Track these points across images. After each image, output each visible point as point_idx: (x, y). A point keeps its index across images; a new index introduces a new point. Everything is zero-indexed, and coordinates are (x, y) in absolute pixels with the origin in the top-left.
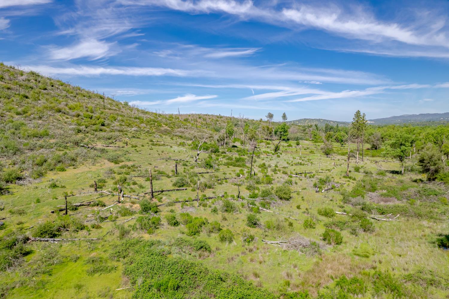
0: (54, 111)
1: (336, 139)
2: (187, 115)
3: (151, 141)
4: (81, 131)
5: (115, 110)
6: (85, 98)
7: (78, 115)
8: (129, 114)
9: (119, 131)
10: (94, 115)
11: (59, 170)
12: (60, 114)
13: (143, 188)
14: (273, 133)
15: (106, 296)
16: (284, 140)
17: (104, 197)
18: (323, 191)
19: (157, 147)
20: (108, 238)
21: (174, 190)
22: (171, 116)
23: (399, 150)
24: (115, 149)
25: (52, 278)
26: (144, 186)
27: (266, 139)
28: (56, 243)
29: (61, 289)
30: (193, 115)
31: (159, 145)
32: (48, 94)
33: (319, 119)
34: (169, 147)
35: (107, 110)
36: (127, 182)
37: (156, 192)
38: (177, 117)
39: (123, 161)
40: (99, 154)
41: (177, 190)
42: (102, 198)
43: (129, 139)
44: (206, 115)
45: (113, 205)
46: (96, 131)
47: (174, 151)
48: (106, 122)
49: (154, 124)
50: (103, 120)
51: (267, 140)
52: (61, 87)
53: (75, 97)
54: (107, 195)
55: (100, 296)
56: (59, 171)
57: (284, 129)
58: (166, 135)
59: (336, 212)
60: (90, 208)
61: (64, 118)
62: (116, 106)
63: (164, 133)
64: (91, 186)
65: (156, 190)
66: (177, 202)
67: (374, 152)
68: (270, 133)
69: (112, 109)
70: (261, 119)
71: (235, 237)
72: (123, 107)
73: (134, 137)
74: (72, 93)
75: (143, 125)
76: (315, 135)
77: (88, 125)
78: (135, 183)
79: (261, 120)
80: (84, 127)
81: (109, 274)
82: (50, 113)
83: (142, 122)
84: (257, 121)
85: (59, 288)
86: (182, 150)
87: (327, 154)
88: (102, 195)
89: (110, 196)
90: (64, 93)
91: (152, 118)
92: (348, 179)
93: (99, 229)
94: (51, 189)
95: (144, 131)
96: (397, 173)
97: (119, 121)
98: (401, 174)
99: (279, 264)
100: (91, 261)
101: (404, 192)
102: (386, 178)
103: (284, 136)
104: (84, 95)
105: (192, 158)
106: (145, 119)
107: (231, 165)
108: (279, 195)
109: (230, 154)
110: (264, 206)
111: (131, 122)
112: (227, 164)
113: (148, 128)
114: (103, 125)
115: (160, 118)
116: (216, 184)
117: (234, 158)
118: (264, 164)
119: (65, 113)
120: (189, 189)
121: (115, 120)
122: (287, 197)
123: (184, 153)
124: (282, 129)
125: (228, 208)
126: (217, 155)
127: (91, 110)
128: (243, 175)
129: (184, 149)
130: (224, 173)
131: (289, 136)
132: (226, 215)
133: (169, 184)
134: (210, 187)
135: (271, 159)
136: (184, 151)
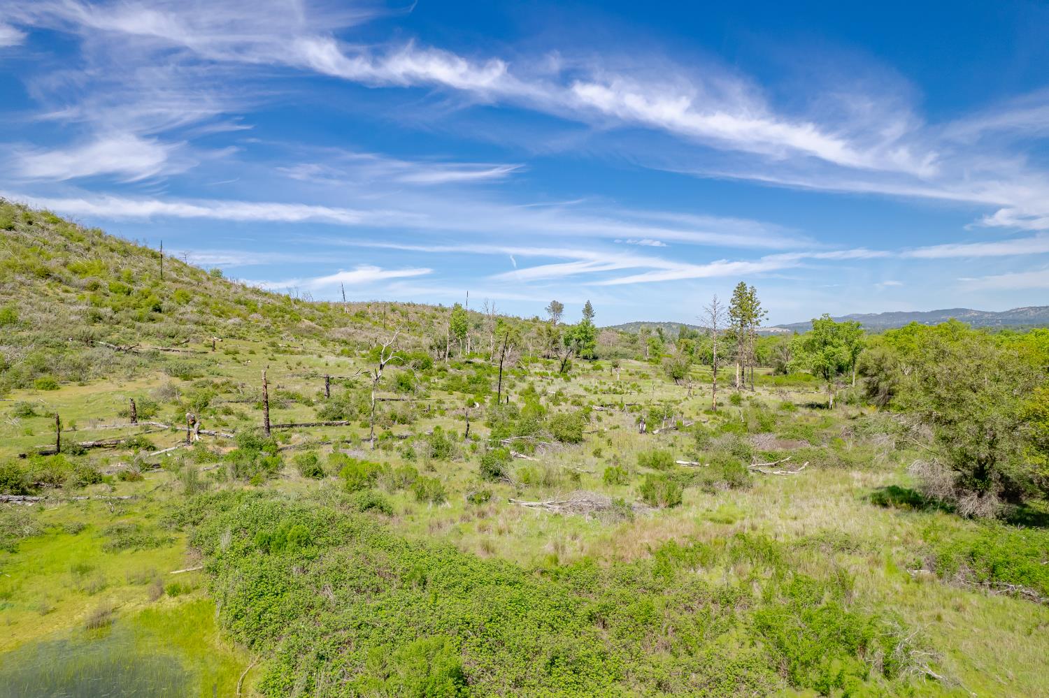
0: (31, 275)
1: (701, 358)
2: (363, 303)
3: (273, 344)
4: (100, 319)
5: (190, 283)
6: (115, 254)
7: (95, 287)
8: (223, 294)
9: (196, 323)
10: (135, 288)
11: (42, 386)
12: (48, 281)
13: (246, 420)
14: (562, 340)
15: (146, 584)
16: (585, 358)
17: (152, 434)
18: (655, 432)
19: (287, 356)
20: (159, 495)
21: (320, 425)
22: (326, 306)
23: (820, 355)
24: (185, 355)
25: (15, 557)
26: (249, 416)
27: (544, 357)
28: (30, 504)
29: (40, 573)
30: (377, 305)
31: (292, 353)
32: (17, 240)
33: (669, 323)
34: (315, 357)
35: (168, 283)
36: (210, 409)
37: (278, 426)
38: (339, 308)
39: (203, 376)
40: (145, 361)
41: (326, 424)
42: (147, 435)
43: (220, 340)
44: (409, 305)
45: (173, 448)
46: (139, 319)
47: (327, 365)
48: (165, 305)
49: (283, 317)
50: (157, 299)
51: (548, 358)
52: (51, 227)
53: (88, 249)
54: (161, 429)
55: (132, 583)
56: (43, 389)
57: (586, 332)
58: (311, 338)
59: (678, 462)
60: (117, 453)
61: (57, 290)
62: (192, 276)
63: (305, 334)
64: (123, 414)
65: (278, 423)
66: (323, 443)
67: (781, 378)
68: (554, 342)
69: (180, 282)
70: (537, 318)
71: (451, 496)
72: (208, 279)
73: (232, 336)
74: (80, 240)
75: (256, 316)
76: (655, 348)
77: (121, 307)
78: (228, 412)
79: (536, 320)
80: (109, 309)
81: (157, 549)
82: (23, 278)
83: (254, 311)
84: (528, 320)
85: (34, 572)
86: (345, 362)
87: (676, 378)
88: (147, 429)
89: (168, 432)
90: (60, 240)
91: (279, 304)
92: (715, 415)
93: (136, 483)
94: (21, 419)
95: (259, 326)
96: (820, 406)
97: (196, 305)
98: (828, 408)
99: (541, 533)
100: (114, 532)
101: (825, 431)
102: (796, 416)
103: (586, 348)
104: (113, 247)
105: (368, 374)
106: (260, 305)
107: (458, 389)
108: (557, 432)
109: (458, 373)
110: (522, 450)
111: (224, 308)
112: (448, 389)
113: (267, 322)
114: (158, 310)
115: (297, 307)
116: (418, 417)
117: (465, 378)
118: (533, 390)
119: (60, 281)
120: (355, 425)
121: (187, 302)
122: (573, 435)
123: (350, 369)
124: (582, 331)
125: (440, 450)
126: (426, 374)
127: (128, 278)
128: (482, 403)
129: (350, 361)
130: (440, 402)
131: (596, 350)
132: (434, 462)
133: (309, 415)
134: (403, 421)
135: (549, 384)
136: (349, 364)
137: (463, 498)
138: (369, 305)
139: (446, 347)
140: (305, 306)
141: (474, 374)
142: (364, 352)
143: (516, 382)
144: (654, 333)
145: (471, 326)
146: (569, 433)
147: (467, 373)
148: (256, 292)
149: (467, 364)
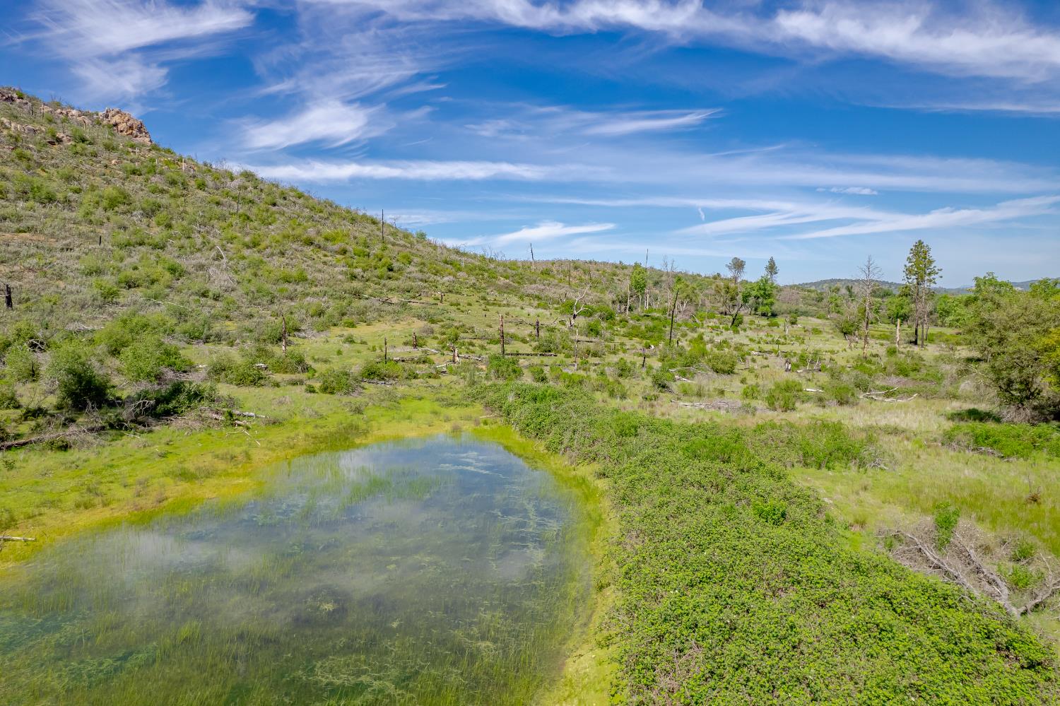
0: (300, 243)
1: (890, 317)
2: (548, 262)
3: (484, 298)
4: (355, 277)
5: (405, 246)
6: (346, 222)
7: (344, 252)
8: (432, 255)
9: (421, 280)
10: (371, 252)
11: (347, 325)
12: (312, 248)
14: (740, 298)
16: (764, 315)
17: (430, 355)
18: (798, 371)
19: (497, 308)
21: (536, 355)
22: (515, 264)
24: (423, 305)
27: (722, 313)
30: (561, 263)
31: (500, 306)
32: (281, 214)
34: (518, 309)
35: (390, 246)
37: (509, 354)
38: (526, 265)
40: (400, 310)
41: (541, 355)
42: (428, 356)
43: (443, 294)
44: (590, 262)
46: (381, 278)
47: (529, 314)
48: (396, 265)
49: (482, 275)
50: (388, 261)
51: (725, 314)
52: (299, 201)
53: (328, 219)
54: (433, 353)
57: (765, 290)
58: (510, 293)
60: (417, 365)
61: (319, 255)
62: (405, 239)
63: (505, 290)
64: (406, 344)
66: (543, 365)
68: (732, 299)
69: (397, 245)
70: (719, 275)
71: (631, 396)
72: (417, 241)
73: (450, 291)
74: (321, 212)
75: (461, 274)
77: (366, 268)
78: (472, 344)
79: (716, 277)
80: (359, 270)
82: (295, 246)
83: (460, 270)
84: (708, 278)
86: (543, 313)
87: (845, 334)
88: (426, 353)
89: (439, 355)
90: (307, 212)
91: (477, 263)
94: (349, 344)
95: (467, 283)
97: (417, 265)
103: (764, 305)
104: (343, 216)
105: (562, 323)
106: (463, 264)
107: (637, 336)
108: (713, 365)
109: (637, 324)
110: (684, 375)
111: (438, 268)
112: (629, 335)
113: (472, 280)
114: (391, 270)
115: (492, 266)
116: (606, 353)
117: (643, 327)
118: (702, 338)
119: (320, 247)
120: (561, 357)
121: (410, 263)
122: (726, 368)
123: (548, 318)
124: (760, 289)
125: (624, 371)
126: (610, 323)
127: (364, 244)
128: (656, 346)
129: (547, 313)
130: (622, 344)
131: (775, 308)
132: (621, 380)
133: (527, 349)
134: (595, 355)
135: (717, 334)
136: (546, 315)
137: (640, 399)
138: (553, 263)
139: (626, 302)
140: (499, 264)
141: (651, 324)
142: (555, 306)
143: (688, 332)
144: (844, 291)
145: (650, 283)
146: (722, 366)
147: (643, 325)
148: (457, 252)
149: (646, 317)
